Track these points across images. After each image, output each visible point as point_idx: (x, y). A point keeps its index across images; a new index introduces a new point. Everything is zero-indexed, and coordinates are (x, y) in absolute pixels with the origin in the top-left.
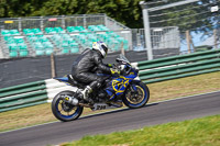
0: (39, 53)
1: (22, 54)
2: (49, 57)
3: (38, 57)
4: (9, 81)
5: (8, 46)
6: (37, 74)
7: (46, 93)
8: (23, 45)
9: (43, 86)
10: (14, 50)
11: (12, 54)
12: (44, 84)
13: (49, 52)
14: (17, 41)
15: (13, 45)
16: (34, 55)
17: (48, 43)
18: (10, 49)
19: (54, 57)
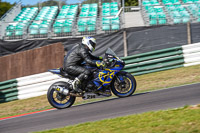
0: (176, 21)
1: (161, 22)
2: (185, 24)
3: (176, 25)
4: (148, 47)
5: (148, 15)
6: (174, 40)
7: (183, 58)
8: (162, 14)
9: (180, 52)
10: (154, 18)
11: (152, 22)
12: (181, 49)
13: (185, 20)
14: (156, 11)
15: (153, 14)
16: (171, 23)
17: (185, 12)
18: (150, 18)
19: (191, 25)
